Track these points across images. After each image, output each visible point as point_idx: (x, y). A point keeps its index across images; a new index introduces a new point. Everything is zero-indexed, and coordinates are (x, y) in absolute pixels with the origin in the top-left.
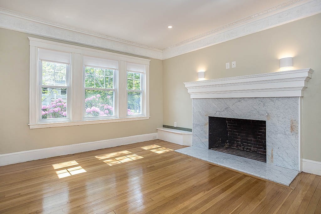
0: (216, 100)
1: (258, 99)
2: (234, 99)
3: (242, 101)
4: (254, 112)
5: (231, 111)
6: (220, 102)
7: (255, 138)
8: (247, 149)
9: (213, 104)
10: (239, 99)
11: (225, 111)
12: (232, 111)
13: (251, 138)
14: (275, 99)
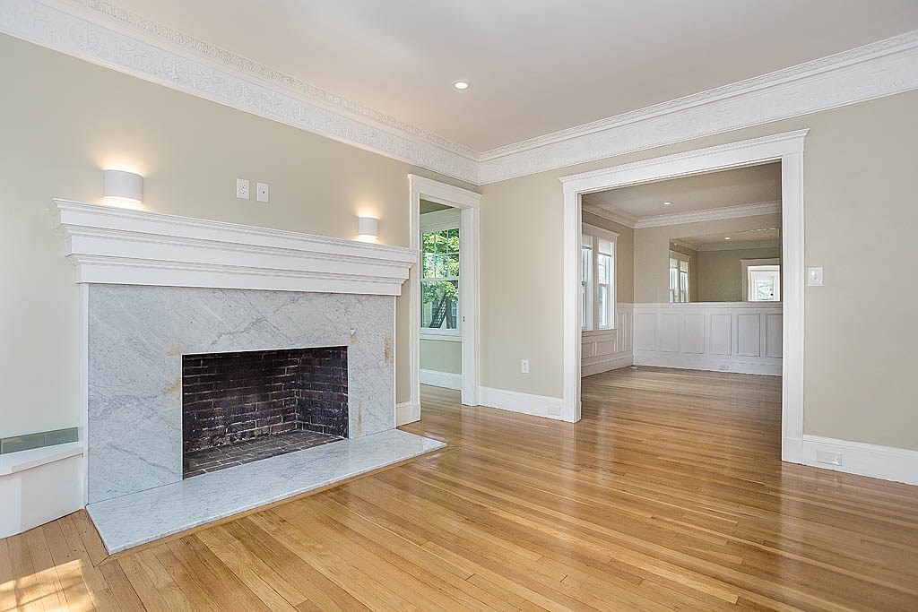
0: (220, 294)
1: (335, 297)
2: (279, 295)
3: (301, 300)
4: (328, 329)
5: (269, 329)
6: (233, 304)
7: (265, 398)
8: (243, 435)
9: (206, 308)
10: (294, 295)
11: (252, 332)
12: (274, 329)
13: (253, 402)
14: (364, 298)
